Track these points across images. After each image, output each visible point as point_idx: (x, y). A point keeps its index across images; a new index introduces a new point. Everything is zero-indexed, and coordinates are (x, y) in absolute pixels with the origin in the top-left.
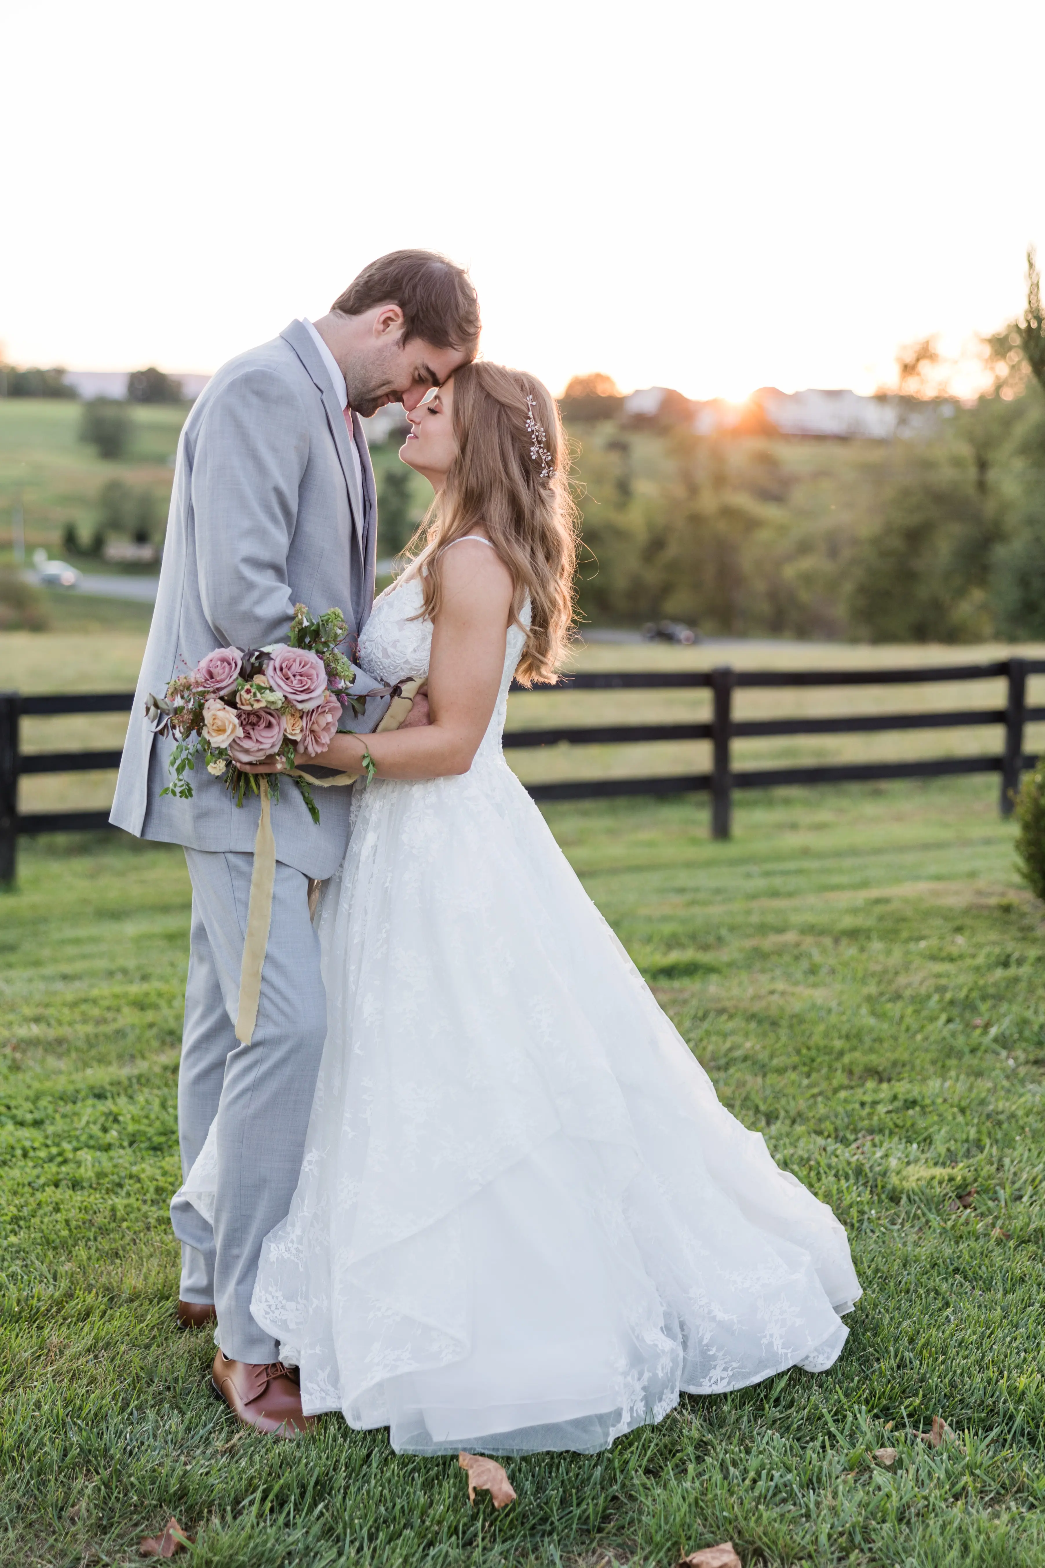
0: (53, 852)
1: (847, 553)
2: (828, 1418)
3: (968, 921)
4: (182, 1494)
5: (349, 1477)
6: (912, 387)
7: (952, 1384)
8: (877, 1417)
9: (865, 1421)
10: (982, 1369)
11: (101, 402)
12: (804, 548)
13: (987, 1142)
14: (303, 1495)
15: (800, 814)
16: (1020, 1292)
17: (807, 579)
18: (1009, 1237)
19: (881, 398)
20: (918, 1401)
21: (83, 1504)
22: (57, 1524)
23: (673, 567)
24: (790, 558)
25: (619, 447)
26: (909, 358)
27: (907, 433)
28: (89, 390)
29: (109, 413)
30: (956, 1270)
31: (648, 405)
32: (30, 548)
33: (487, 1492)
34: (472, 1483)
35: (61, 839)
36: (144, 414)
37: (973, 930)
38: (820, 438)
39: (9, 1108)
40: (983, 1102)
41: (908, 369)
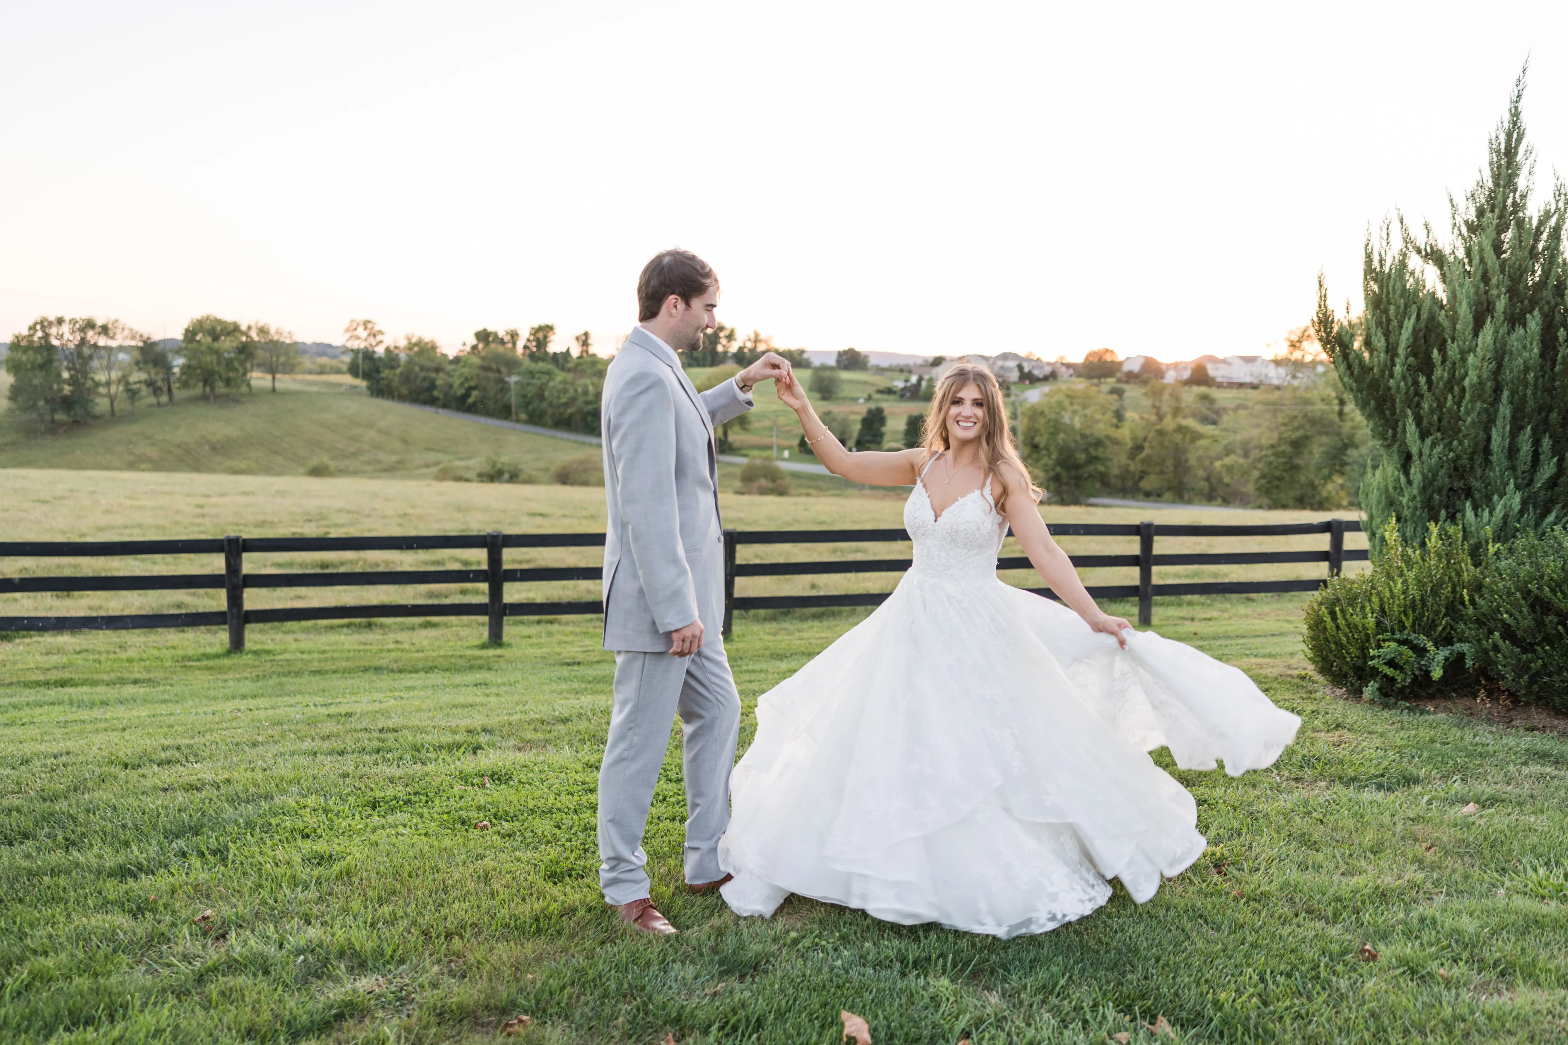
0: (757, 619)
1: (1254, 454)
2: (1087, 1009)
3: (1275, 685)
4: (678, 1020)
5: (776, 1019)
6: (1297, 355)
7: (1176, 994)
8: (1121, 1011)
9: (1111, 1013)
10: (1198, 985)
11: (824, 368)
12: (1228, 451)
13: (1244, 831)
14: (747, 1028)
15: (1199, 612)
16: (1239, 935)
17: (1229, 469)
18: (1242, 896)
19: (1277, 363)
20: (1150, 1003)
21: (621, 1020)
22: (605, 1030)
23: (1147, 461)
24: (1219, 458)
25: (1117, 392)
26: (1295, 338)
27: (1296, 383)
28: (816, 362)
29: (827, 374)
30: (1201, 916)
31: (1136, 367)
32: (781, 449)
33: (854, 1038)
34: (845, 1033)
35: (762, 612)
36: (845, 375)
37: (1275, 690)
38: (1241, 385)
39: (665, 770)
40: (1250, 804)
41: (1293, 345)
